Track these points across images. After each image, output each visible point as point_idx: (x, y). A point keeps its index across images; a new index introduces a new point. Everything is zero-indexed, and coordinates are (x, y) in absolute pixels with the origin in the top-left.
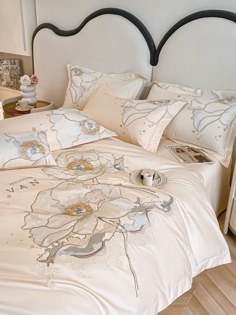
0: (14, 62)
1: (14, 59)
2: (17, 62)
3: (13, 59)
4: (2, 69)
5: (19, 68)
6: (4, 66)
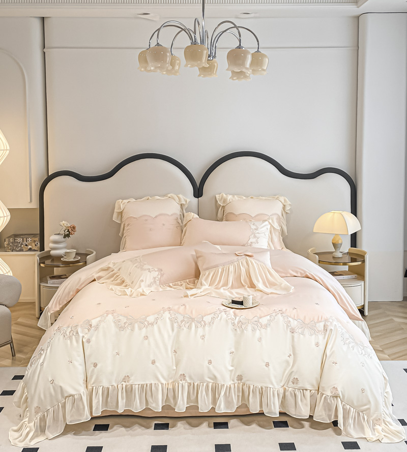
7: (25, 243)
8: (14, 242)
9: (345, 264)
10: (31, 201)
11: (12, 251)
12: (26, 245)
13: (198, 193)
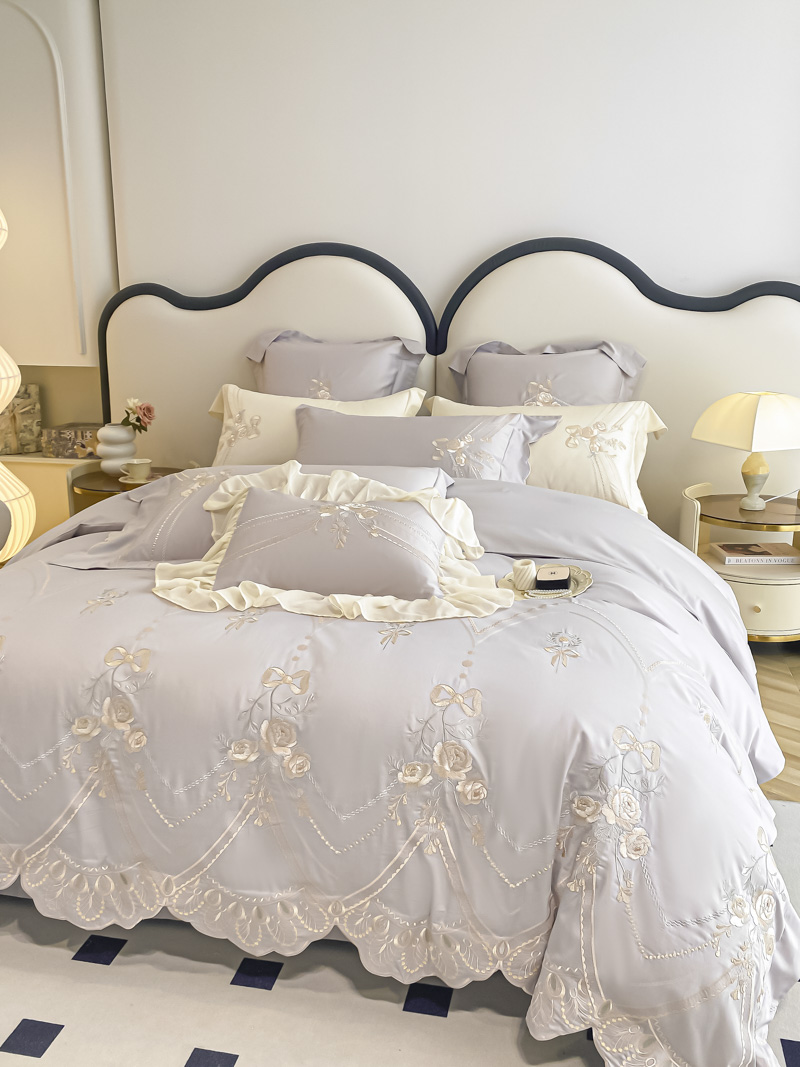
0: (26, 390)
1: (26, 384)
2: (33, 389)
5: (38, 406)
7: (79, 440)
8: (59, 438)
9: (774, 527)
10: (84, 352)
11: (57, 457)
12: (83, 446)
13: (437, 341)
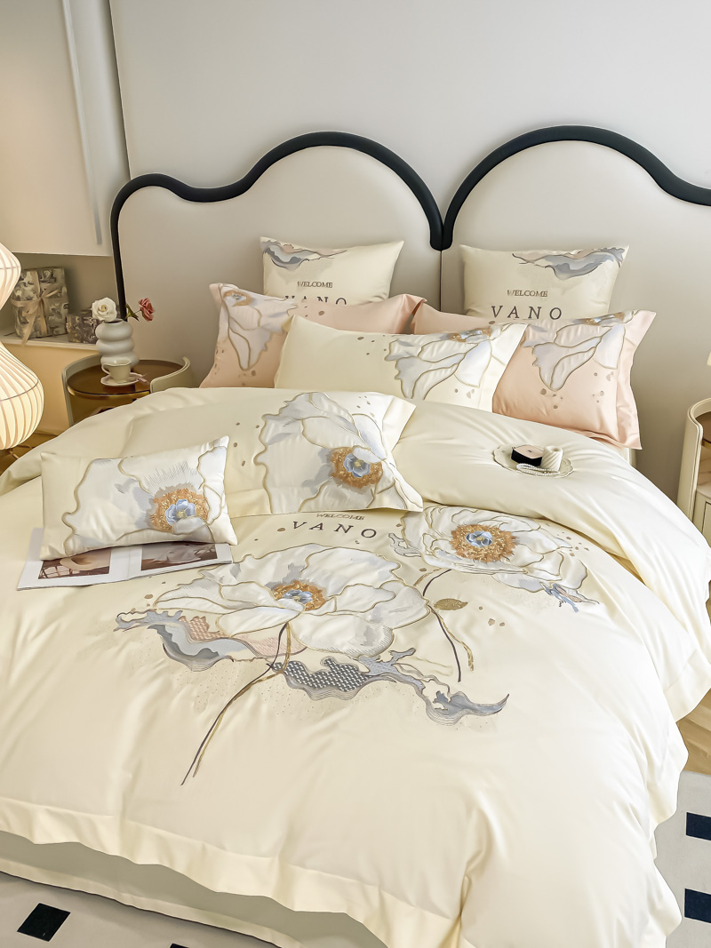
0: (52, 274)
1: (52, 268)
2: (59, 273)
3: (47, 268)
4: (23, 294)
5: (65, 290)
6: (26, 288)
8: (82, 324)
10: (99, 241)
11: (82, 342)
13: (443, 237)
